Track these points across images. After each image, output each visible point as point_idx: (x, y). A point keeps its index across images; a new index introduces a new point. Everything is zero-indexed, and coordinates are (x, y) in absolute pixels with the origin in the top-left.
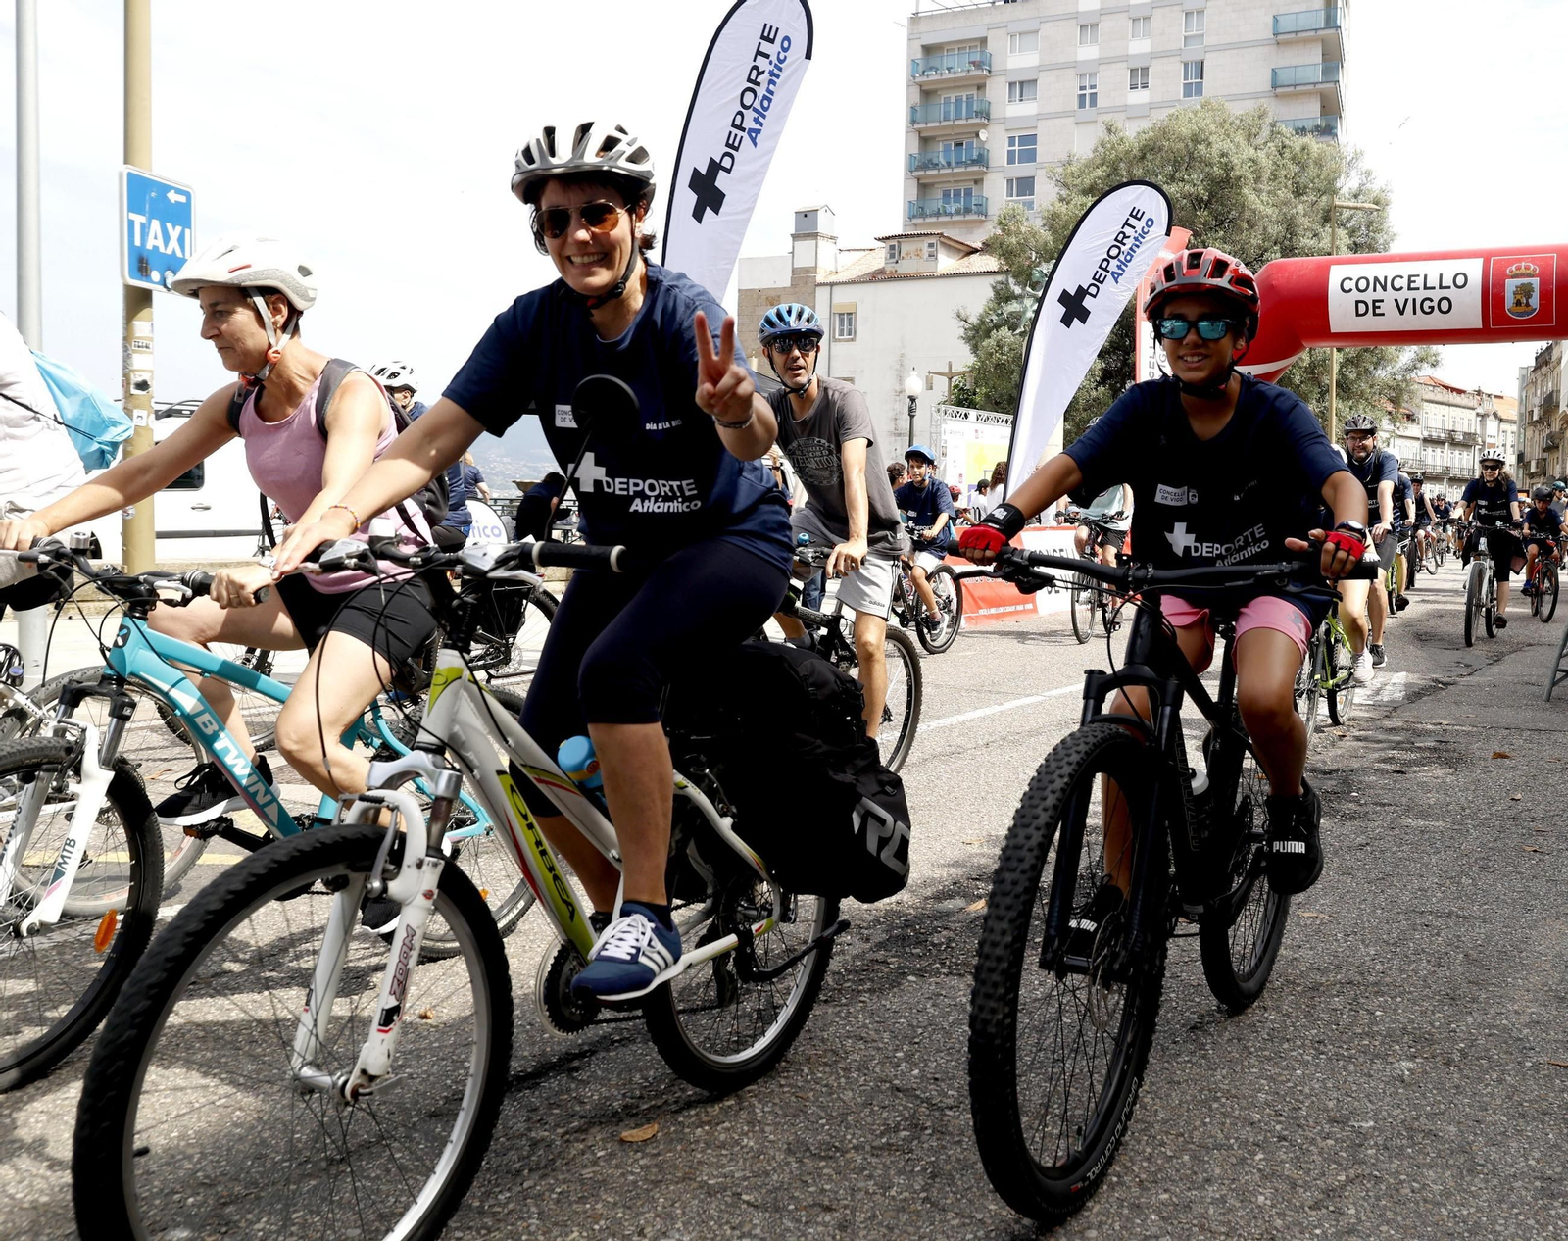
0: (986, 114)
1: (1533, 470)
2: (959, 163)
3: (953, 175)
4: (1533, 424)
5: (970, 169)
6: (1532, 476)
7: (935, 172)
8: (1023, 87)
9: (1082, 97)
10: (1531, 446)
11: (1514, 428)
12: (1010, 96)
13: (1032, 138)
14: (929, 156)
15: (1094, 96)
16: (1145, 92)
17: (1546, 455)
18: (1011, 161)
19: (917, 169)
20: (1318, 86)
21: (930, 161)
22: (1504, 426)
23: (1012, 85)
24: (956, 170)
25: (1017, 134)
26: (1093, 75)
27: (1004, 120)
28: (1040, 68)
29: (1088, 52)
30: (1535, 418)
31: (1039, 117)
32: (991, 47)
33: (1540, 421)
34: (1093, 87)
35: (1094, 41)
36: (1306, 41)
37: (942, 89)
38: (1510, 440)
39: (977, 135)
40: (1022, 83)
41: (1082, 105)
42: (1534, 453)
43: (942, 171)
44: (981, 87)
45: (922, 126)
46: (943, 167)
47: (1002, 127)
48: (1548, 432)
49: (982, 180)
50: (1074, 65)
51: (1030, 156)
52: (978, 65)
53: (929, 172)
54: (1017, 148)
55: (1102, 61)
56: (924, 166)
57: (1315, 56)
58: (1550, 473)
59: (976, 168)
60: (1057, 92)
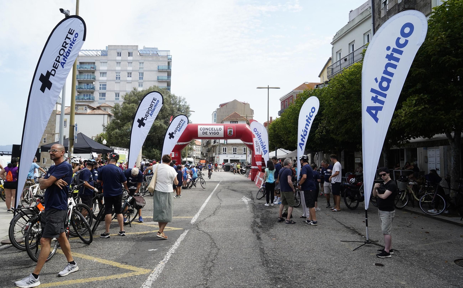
0: (94, 78)
1: (204, 155)
2: (88, 89)
3: (86, 91)
4: (204, 146)
5: (91, 90)
6: (204, 156)
7: (82, 90)
8: (103, 74)
9: (117, 78)
10: (204, 151)
11: (200, 147)
12: (100, 75)
13: (105, 85)
14: (80, 86)
15: (119, 78)
16: (131, 78)
17: (207, 152)
18: (100, 89)
19: (77, 89)
20: (167, 80)
21: (81, 87)
22: (197, 146)
23: (100, 73)
24: (87, 90)
27: (99, 80)
28: (107, 70)
29: (118, 68)
30: (205, 145)
31: (107, 80)
32: (96, 64)
33: (206, 146)
34: (119, 76)
35: (120, 66)
36: (164, 71)
37: (83, 72)
38: (200, 149)
39: (92, 83)
40: (103, 73)
41: (117, 79)
42: (205, 152)
43: (84, 90)
44: (93, 72)
45: (79, 80)
46: (84, 89)
47: (98, 82)
48: (207, 148)
49: (93, 93)
50: (115, 70)
51: (105, 89)
52: (93, 68)
53: (81, 90)
54: (102, 86)
56: (79, 88)
57: (166, 74)
58: (209, 156)
59: (92, 90)
60: (111, 76)
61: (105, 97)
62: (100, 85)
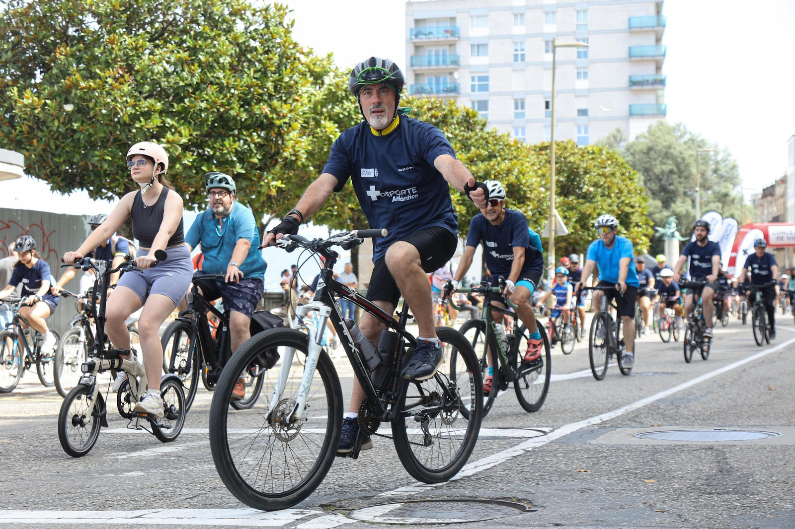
8: (479, 47)
18: (473, 89)
25: (476, 75)
26: (522, 43)
28: (489, 38)
29: (519, 30)
32: (459, 23)
34: (522, 50)
40: (478, 46)
50: (511, 37)
51: (484, 88)
55: (527, 36)
60: (500, 52)
61: (486, 109)
62: (473, 79)
